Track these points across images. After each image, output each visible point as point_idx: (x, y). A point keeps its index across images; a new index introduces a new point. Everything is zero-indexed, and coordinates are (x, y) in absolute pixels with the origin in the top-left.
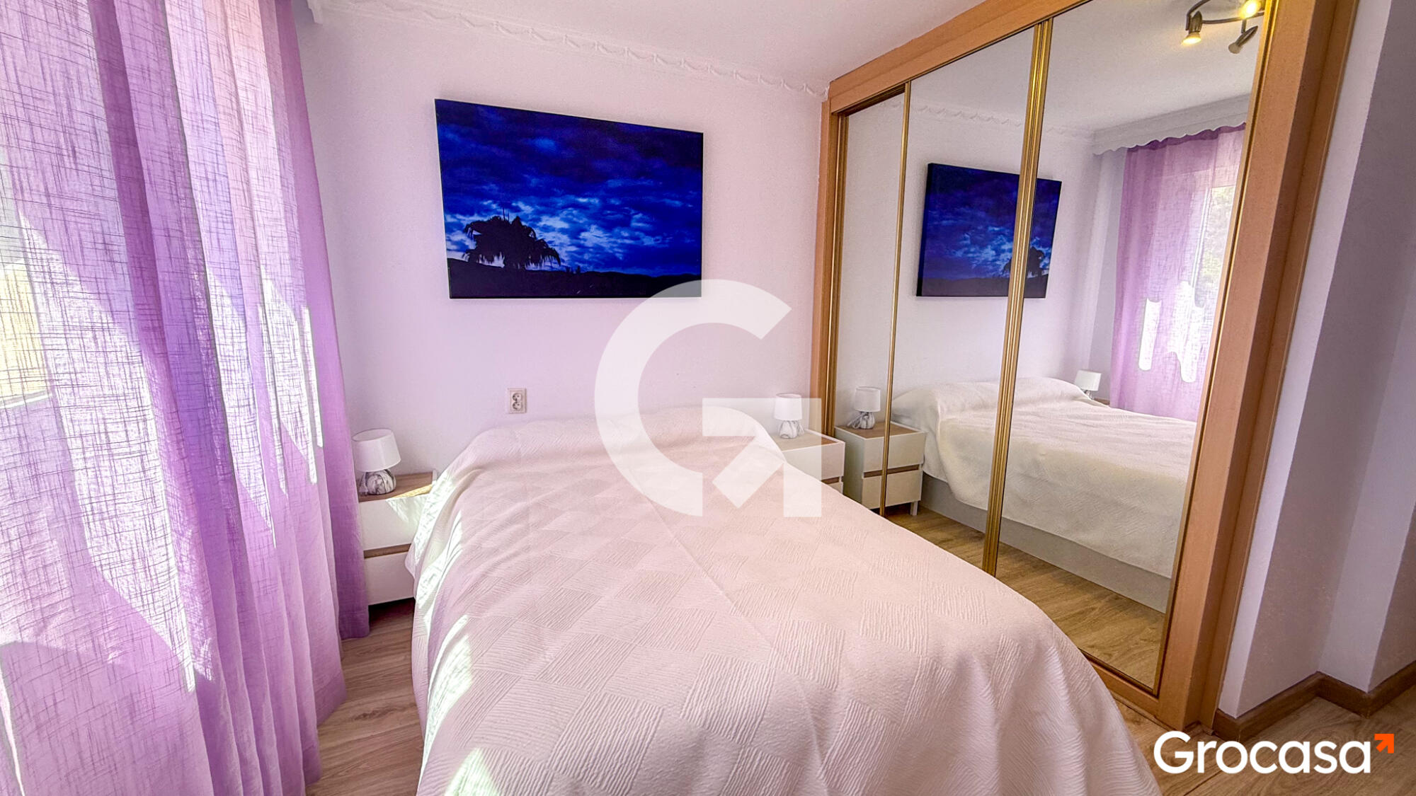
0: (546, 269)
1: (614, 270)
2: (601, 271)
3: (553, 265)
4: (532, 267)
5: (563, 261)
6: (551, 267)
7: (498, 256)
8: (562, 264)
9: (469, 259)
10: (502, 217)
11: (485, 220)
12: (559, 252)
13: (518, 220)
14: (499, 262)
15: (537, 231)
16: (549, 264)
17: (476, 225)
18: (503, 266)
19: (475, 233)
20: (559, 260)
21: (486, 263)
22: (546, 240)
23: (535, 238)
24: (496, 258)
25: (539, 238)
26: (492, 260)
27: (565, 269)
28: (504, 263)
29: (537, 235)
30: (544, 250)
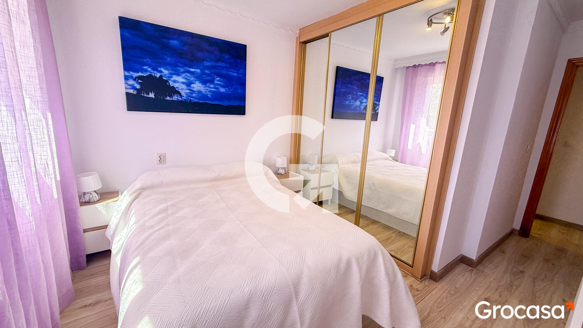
0: (175, 99)
1: (207, 102)
2: (201, 102)
3: (178, 98)
4: (168, 98)
5: (183, 97)
6: (178, 99)
7: (152, 92)
8: (182, 98)
9: (137, 93)
10: (153, 74)
11: (145, 75)
12: (181, 92)
13: (161, 77)
14: (152, 95)
15: (170, 82)
16: (176, 98)
17: (140, 78)
18: (154, 97)
19: (140, 81)
20: (181, 96)
21: (145, 95)
22: (175, 87)
23: (170, 85)
24: (150, 93)
25: (172, 86)
26: (148, 94)
27: (184, 100)
28: (154, 96)
29: (171, 84)
30: (174, 91)
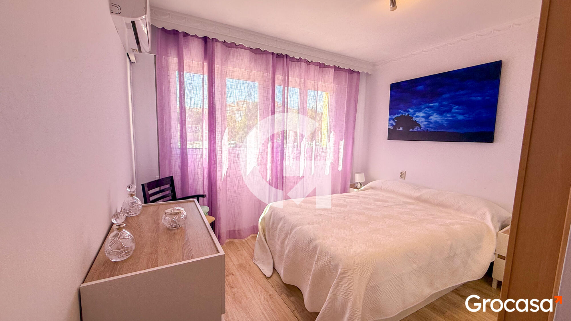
2: (436, 131)
3: (418, 129)
4: (411, 130)
7: (401, 127)
8: (421, 129)
9: (393, 129)
10: (404, 114)
11: (399, 116)
12: (421, 125)
13: (408, 115)
17: (396, 118)
19: (396, 120)
21: (398, 129)
22: (417, 121)
28: (403, 129)
29: (414, 119)
30: (416, 124)
